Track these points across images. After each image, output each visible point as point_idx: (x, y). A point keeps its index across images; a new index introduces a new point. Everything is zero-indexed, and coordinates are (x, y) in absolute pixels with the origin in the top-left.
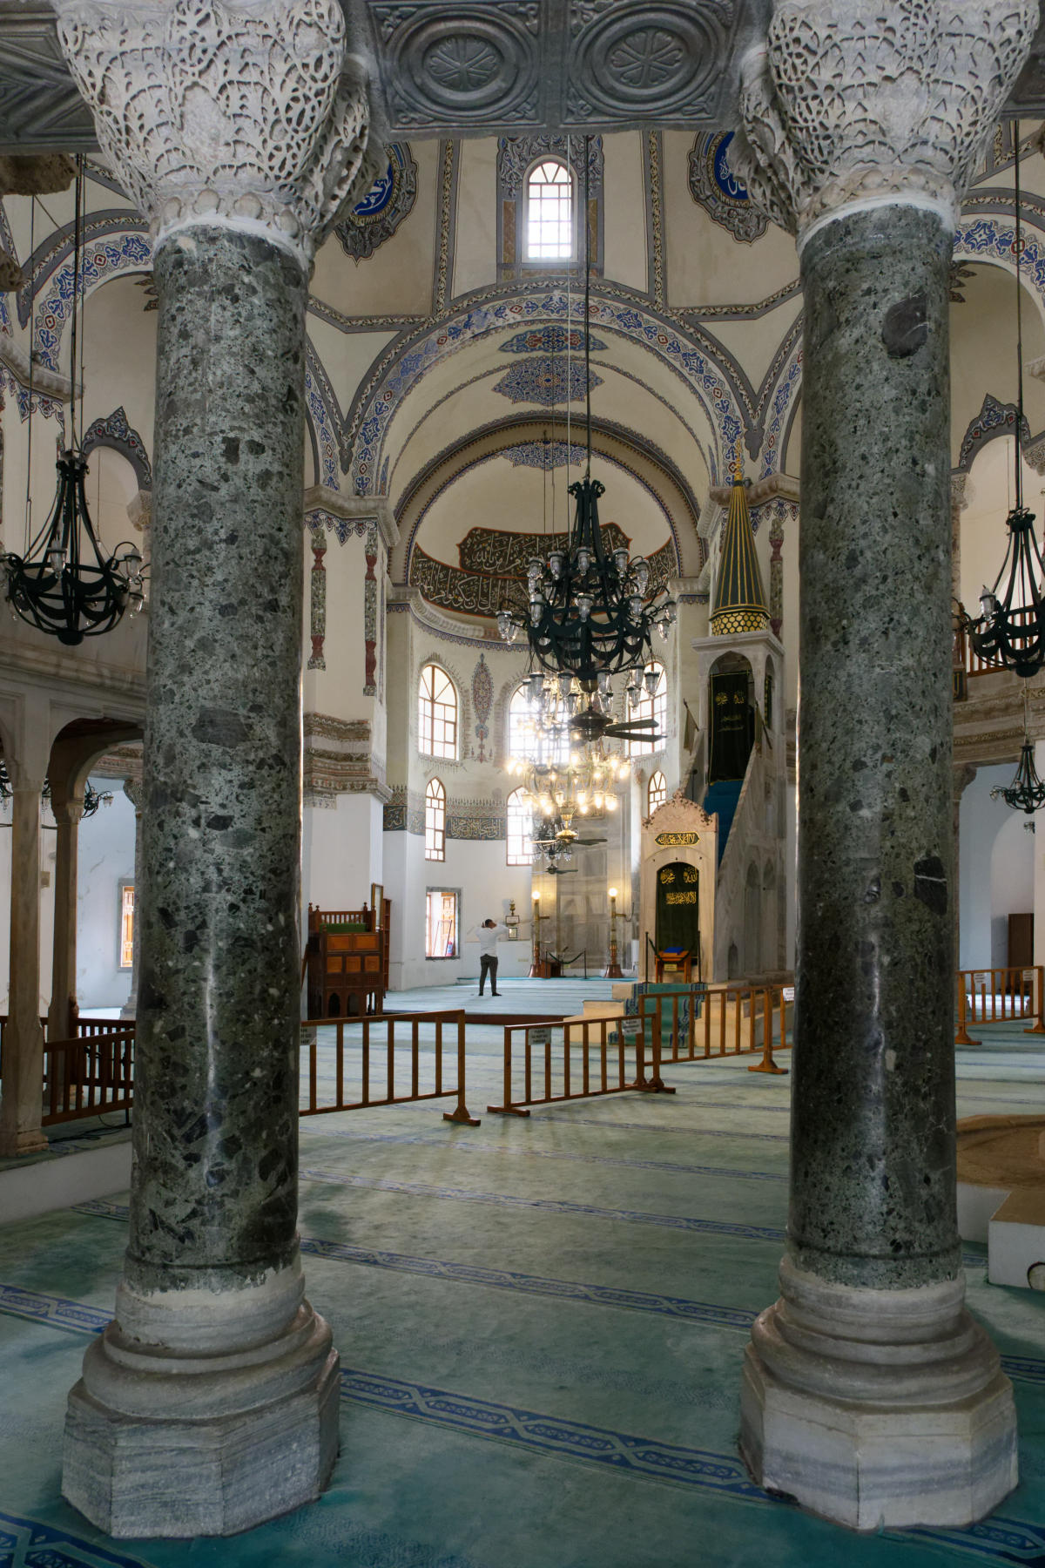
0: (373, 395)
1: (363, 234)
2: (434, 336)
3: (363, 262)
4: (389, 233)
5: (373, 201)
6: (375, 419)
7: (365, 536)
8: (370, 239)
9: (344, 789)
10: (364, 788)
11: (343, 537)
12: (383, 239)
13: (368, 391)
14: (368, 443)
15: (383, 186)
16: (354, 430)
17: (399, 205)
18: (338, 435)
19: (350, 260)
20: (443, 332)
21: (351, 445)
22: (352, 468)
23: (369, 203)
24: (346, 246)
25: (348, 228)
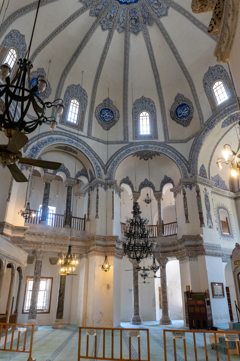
0: (192, 153)
1: (187, 121)
2: (202, 134)
3: (188, 127)
4: (192, 118)
5: (187, 114)
6: (194, 158)
7: (195, 186)
8: (189, 121)
9: (198, 255)
10: (203, 254)
11: (191, 188)
12: (191, 120)
13: (191, 153)
14: (193, 164)
15: (188, 110)
16: (190, 163)
17: (192, 111)
18: (186, 166)
19: (186, 128)
20: (204, 131)
21: (190, 167)
22: (191, 171)
23: (186, 115)
24: (184, 126)
25: (183, 122)
